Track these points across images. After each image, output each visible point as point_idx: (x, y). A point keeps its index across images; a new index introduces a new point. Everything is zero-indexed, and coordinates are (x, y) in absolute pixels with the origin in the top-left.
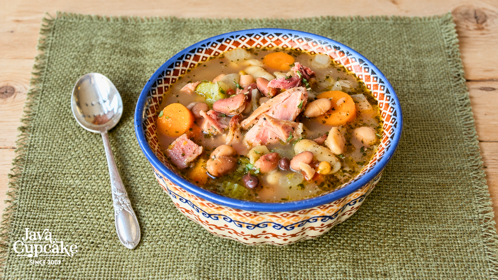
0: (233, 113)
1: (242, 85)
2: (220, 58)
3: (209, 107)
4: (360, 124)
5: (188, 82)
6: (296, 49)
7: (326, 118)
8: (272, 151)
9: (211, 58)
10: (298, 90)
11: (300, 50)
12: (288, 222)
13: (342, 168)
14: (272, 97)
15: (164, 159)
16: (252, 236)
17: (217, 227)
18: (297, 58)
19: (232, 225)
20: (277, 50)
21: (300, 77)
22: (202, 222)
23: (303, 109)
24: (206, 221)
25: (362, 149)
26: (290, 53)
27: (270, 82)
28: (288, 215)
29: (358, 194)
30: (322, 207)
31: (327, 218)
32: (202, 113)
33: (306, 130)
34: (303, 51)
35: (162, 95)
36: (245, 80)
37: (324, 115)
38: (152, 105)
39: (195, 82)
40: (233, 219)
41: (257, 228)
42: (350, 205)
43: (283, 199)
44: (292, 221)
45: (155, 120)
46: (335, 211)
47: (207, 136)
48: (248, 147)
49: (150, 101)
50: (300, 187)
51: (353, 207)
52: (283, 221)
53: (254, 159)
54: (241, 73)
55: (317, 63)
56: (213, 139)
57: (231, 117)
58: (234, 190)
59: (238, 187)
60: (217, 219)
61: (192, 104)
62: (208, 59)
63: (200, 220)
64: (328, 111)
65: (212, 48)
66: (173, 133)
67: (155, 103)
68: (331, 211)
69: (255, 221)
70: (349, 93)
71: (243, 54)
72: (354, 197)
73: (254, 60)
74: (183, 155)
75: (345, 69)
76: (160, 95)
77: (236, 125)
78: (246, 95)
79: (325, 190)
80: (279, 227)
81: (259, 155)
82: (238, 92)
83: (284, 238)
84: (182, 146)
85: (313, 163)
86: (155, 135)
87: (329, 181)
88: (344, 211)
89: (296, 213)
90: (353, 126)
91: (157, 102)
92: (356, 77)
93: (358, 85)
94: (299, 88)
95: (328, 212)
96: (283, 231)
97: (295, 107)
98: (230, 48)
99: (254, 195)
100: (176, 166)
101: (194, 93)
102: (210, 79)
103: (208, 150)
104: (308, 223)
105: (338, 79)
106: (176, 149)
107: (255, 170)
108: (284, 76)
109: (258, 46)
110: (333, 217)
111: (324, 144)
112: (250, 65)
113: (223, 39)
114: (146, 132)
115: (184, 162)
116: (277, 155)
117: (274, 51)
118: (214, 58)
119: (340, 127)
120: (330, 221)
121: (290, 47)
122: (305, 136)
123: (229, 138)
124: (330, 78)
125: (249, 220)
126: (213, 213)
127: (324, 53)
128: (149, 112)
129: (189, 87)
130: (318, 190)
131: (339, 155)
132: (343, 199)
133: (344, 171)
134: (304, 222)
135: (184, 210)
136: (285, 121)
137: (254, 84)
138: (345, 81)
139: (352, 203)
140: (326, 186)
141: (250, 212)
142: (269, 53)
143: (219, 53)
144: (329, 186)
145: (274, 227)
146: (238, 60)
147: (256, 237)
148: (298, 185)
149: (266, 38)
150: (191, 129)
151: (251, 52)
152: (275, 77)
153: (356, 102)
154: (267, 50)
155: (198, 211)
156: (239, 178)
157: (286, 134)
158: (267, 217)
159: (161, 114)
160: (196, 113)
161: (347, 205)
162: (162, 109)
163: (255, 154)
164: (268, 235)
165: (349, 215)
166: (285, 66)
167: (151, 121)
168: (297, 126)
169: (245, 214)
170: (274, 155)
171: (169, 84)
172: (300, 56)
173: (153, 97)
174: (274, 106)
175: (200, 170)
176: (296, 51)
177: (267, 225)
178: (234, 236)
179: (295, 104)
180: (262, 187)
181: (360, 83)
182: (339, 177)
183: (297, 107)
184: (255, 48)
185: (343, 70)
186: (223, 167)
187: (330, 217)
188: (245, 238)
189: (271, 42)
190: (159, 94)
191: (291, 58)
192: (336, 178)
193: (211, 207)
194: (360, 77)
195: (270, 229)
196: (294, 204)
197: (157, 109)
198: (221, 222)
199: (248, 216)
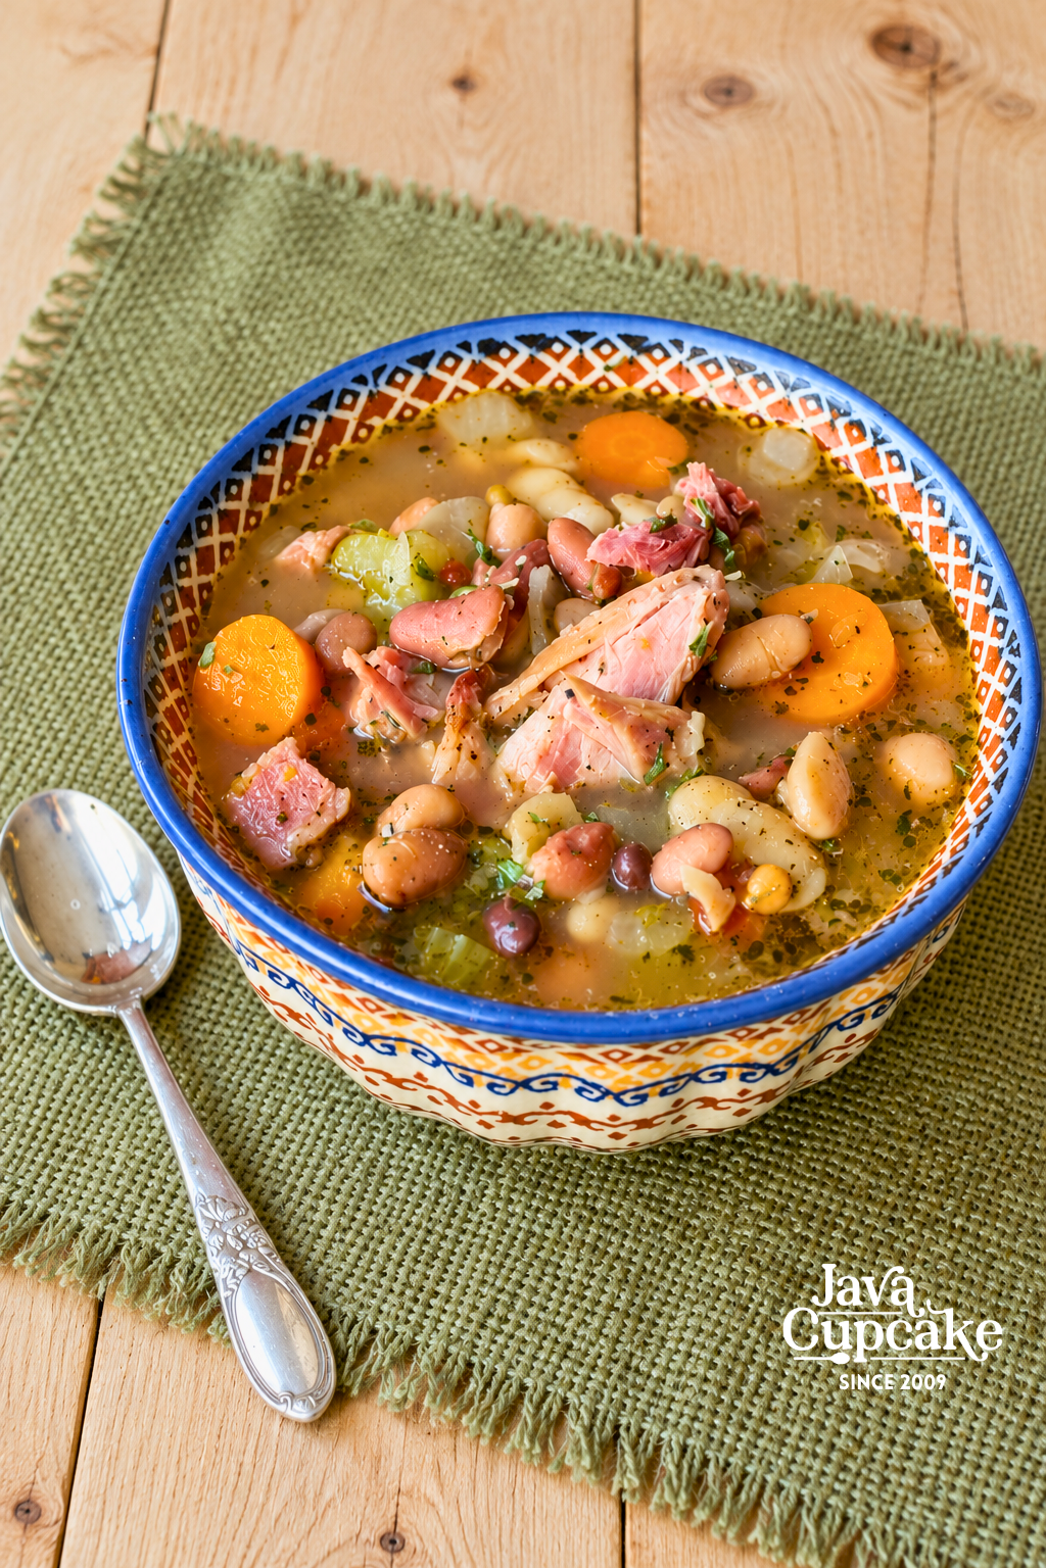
0: (461, 661)
1: (497, 546)
2: (419, 429)
3: (376, 633)
4: (907, 723)
5: (305, 528)
6: (696, 403)
7: (790, 691)
8: (593, 815)
9: (387, 429)
10: (696, 579)
11: (711, 405)
12: (627, 1079)
13: (829, 889)
14: (603, 604)
15: (216, 832)
16: (507, 1118)
17: (389, 1079)
18: (699, 438)
19: (439, 1077)
20: (627, 404)
21: (703, 524)
22: (343, 1057)
23: (707, 655)
24: (356, 1057)
25: (904, 820)
26: (672, 419)
27: (595, 543)
28: (626, 1054)
29: (871, 992)
30: (742, 1033)
31: (760, 1073)
32: (350, 660)
33: (713, 736)
34: (722, 410)
35: (211, 578)
36: (506, 528)
37: (783, 679)
38: (174, 619)
39: (326, 527)
40: (443, 1059)
41: (521, 1092)
42: (841, 1028)
43: (615, 999)
44: (638, 1075)
45: (186, 678)
46: (788, 1048)
47: (367, 748)
48: (510, 795)
49: (169, 602)
50: (678, 959)
51: (854, 1036)
52: (611, 1074)
53: (526, 845)
54: (494, 496)
55: (770, 464)
56: (386, 759)
57: (453, 676)
58: (452, 958)
59: (468, 950)
60: (392, 1052)
61: (315, 619)
62: (377, 433)
63: (335, 1049)
64: (799, 667)
65: (391, 392)
66: (246, 730)
67: (188, 612)
68: (773, 1048)
69: (517, 1068)
70: (877, 595)
71: (503, 417)
72: (855, 1001)
73: (545, 442)
74: (284, 819)
75: (864, 493)
76: (204, 579)
77: (468, 709)
78: (506, 591)
79: (761, 970)
80: (597, 1094)
81: (545, 831)
82: (483, 575)
83: (611, 1131)
84: (280, 783)
85: (731, 871)
86: (185, 736)
87: (781, 939)
88: (821, 1049)
89: (654, 1051)
90: (882, 728)
91: (192, 606)
92: (901, 529)
93: (907, 560)
94: (699, 570)
95: (764, 1051)
96: (609, 1107)
97: (679, 649)
98: (457, 389)
99: (519, 979)
100: (257, 859)
101: (324, 574)
102: (381, 519)
103: (369, 804)
104: (692, 1083)
105: (840, 534)
106: (258, 794)
107: (527, 888)
108: (649, 516)
109: (560, 385)
110: (782, 1067)
111: (775, 798)
112: (527, 464)
113: (432, 354)
114: (156, 727)
115: (286, 845)
116: (607, 830)
117: (616, 405)
118: (401, 428)
119: (836, 731)
120: (770, 1083)
121: (674, 391)
122: (711, 764)
123: (441, 759)
124: (813, 527)
125: (497, 1064)
126: (377, 1033)
127: (796, 424)
128: (165, 644)
129: (308, 547)
130: (740, 969)
131: (824, 842)
132: (815, 1007)
133: (835, 905)
134: (682, 1082)
135: (284, 1013)
136: (643, 703)
137: (540, 545)
138: (865, 543)
139: (848, 1022)
140: (767, 957)
141: (498, 1038)
142: (599, 414)
143: (416, 411)
144: (777, 956)
145: (579, 1091)
146: (485, 440)
147: (518, 1120)
148: (674, 950)
149: (590, 356)
150: (310, 719)
151: (532, 409)
152: (617, 518)
153: (898, 632)
154: (591, 401)
155: (330, 1022)
156: (473, 914)
157: (643, 754)
158: (554, 1057)
159: (208, 654)
160: (329, 653)
161: (830, 1027)
162: (214, 633)
163: (532, 828)
164: (559, 1118)
165: (838, 1060)
166: (655, 467)
167: (173, 683)
168: (684, 725)
169: (482, 1043)
170: (596, 830)
171: (235, 532)
172: (708, 431)
173: (181, 589)
174: (608, 640)
175: (340, 877)
176: (695, 411)
177: (555, 1086)
178: (447, 1112)
179: (682, 636)
180: (549, 951)
181: (915, 553)
182: (816, 925)
183: (687, 651)
184: (546, 393)
185: (856, 495)
186: (419, 872)
187: (771, 1069)
188: (481, 1123)
189: (608, 368)
190: (199, 573)
191: (673, 441)
192: (805, 927)
193: (372, 1011)
194: (916, 532)
195: (565, 1098)
196: (648, 1019)
197: (193, 633)
198: (404, 1064)
199: (492, 1052)
